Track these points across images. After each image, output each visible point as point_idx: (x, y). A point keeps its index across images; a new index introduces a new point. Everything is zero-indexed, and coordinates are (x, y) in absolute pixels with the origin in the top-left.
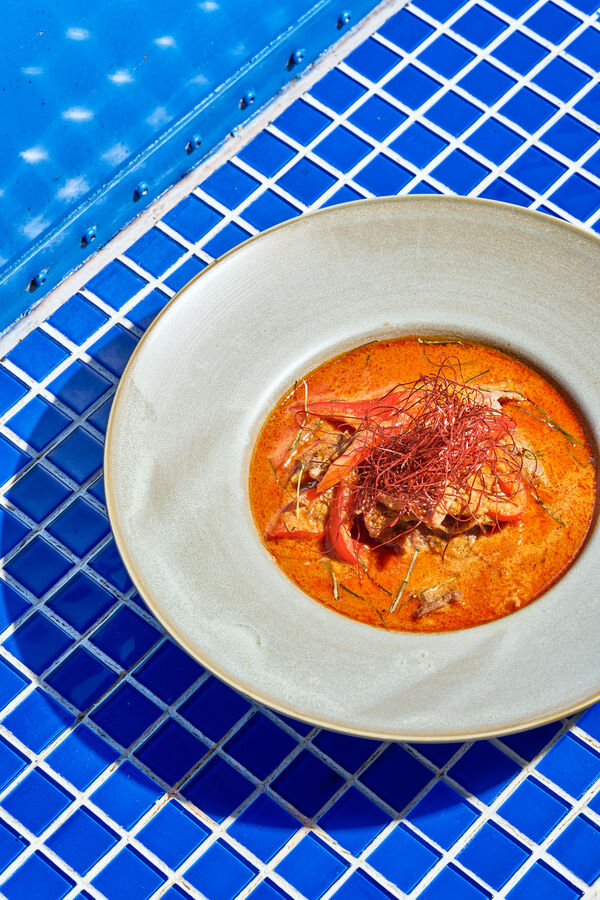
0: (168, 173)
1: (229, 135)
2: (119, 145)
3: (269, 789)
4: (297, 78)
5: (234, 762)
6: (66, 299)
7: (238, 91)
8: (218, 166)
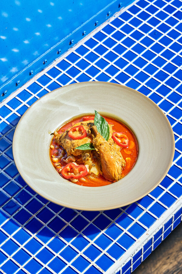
0: (38, 69)
1: (54, 61)
2: (26, 60)
3: (58, 216)
4: (72, 47)
5: (50, 209)
6: (12, 99)
7: (56, 49)
8: (51, 68)
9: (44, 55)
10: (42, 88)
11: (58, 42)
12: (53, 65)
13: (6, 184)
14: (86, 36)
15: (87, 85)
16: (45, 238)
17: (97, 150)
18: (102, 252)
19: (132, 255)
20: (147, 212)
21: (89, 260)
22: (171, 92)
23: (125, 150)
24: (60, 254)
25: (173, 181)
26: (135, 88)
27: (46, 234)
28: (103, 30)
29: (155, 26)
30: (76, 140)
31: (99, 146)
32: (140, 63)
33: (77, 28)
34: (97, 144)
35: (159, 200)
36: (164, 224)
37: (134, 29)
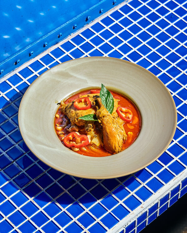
0: (53, 42)
1: (69, 35)
2: (41, 32)
3: (57, 182)
4: (88, 24)
5: (49, 175)
6: (24, 68)
7: (72, 24)
8: (66, 42)
9: (59, 28)
10: (55, 60)
11: (74, 17)
12: (68, 39)
13: (9, 148)
14: (103, 14)
15: (97, 60)
16: (42, 202)
17: (100, 121)
18: (95, 220)
19: (125, 226)
20: (144, 186)
21: (82, 227)
22: (181, 74)
23: (128, 125)
24: (55, 219)
25: (174, 159)
26: (146, 67)
27: (43, 198)
28: (120, 9)
29: (172, 9)
30: (80, 111)
31: (102, 118)
32: (154, 43)
33: (94, 5)
34: (101, 116)
35: (157, 176)
36: (160, 199)
37: (151, 11)
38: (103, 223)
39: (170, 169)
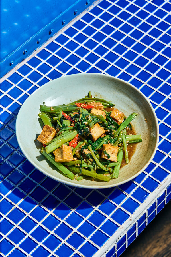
0: (19, 59)
1: (34, 51)
2: (5, 51)
4: (52, 37)
5: (32, 198)
7: (36, 39)
8: (32, 58)
9: (23, 45)
10: (23, 77)
11: (37, 32)
12: (34, 55)
14: (65, 25)
18: (85, 239)
19: (116, 241)
20: (130, 198)
21: (73, 248)
22: (152, 77)
24: (43, 243)
25: (156, 165)
26: (115, 75)
28: (82, 18)
29: (134, 13)
32: (121, 49)
33: (56, 17)
35: (142, 185)
36: (147, 209)
37: (113, 16)
38: (94, 242)
39: (153, 177)
